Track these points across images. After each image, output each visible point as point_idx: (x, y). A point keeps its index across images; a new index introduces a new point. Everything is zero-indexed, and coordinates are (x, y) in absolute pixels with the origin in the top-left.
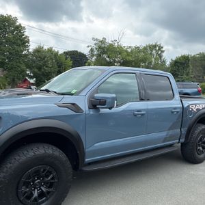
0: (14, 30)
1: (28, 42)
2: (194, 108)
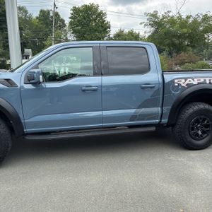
0: (97, 17)
1: (109, 27)
2: (183, 83)
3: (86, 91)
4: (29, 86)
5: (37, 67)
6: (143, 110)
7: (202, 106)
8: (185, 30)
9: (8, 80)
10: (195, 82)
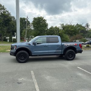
0: (43, 21)
1: (48, 25)
2: (66, 45)
3: (45, 46)
4: (33, 45)
5: (35, 41)
6: (57, 51)
7: (71, 50)
8: (72, 30)
9: (29, 44)
10: (69, 45)
